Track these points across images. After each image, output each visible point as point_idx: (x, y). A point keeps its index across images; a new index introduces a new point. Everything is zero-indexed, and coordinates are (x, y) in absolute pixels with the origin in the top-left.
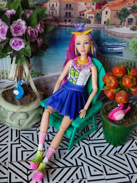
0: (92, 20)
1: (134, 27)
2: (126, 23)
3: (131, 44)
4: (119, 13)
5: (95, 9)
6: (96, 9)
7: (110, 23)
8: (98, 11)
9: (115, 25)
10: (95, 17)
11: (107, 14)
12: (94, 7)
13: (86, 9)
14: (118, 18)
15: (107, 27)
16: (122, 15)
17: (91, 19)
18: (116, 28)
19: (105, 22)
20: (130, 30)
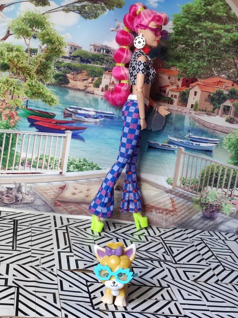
0: (176, 101)
1: (231, 119)
2: (220, 111)
3: (225, 141)
4: (212, 97)
5: (180, 86)
6: (182, 86)
7: (199, 107)
8: (185, 89)
9: (205, 111)
10: (180, 96)
11: (195, 95)
12: (180, 83)
13: (169, 84)
14: (209, 103)
15: (195, 112)
16: (216, 100)
17: (174, 99)
18: (206, 116)
19: (192, 105)
20: (225, 122)
